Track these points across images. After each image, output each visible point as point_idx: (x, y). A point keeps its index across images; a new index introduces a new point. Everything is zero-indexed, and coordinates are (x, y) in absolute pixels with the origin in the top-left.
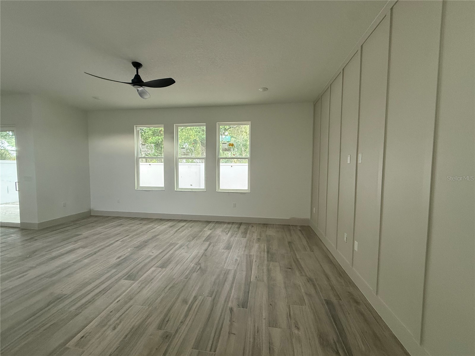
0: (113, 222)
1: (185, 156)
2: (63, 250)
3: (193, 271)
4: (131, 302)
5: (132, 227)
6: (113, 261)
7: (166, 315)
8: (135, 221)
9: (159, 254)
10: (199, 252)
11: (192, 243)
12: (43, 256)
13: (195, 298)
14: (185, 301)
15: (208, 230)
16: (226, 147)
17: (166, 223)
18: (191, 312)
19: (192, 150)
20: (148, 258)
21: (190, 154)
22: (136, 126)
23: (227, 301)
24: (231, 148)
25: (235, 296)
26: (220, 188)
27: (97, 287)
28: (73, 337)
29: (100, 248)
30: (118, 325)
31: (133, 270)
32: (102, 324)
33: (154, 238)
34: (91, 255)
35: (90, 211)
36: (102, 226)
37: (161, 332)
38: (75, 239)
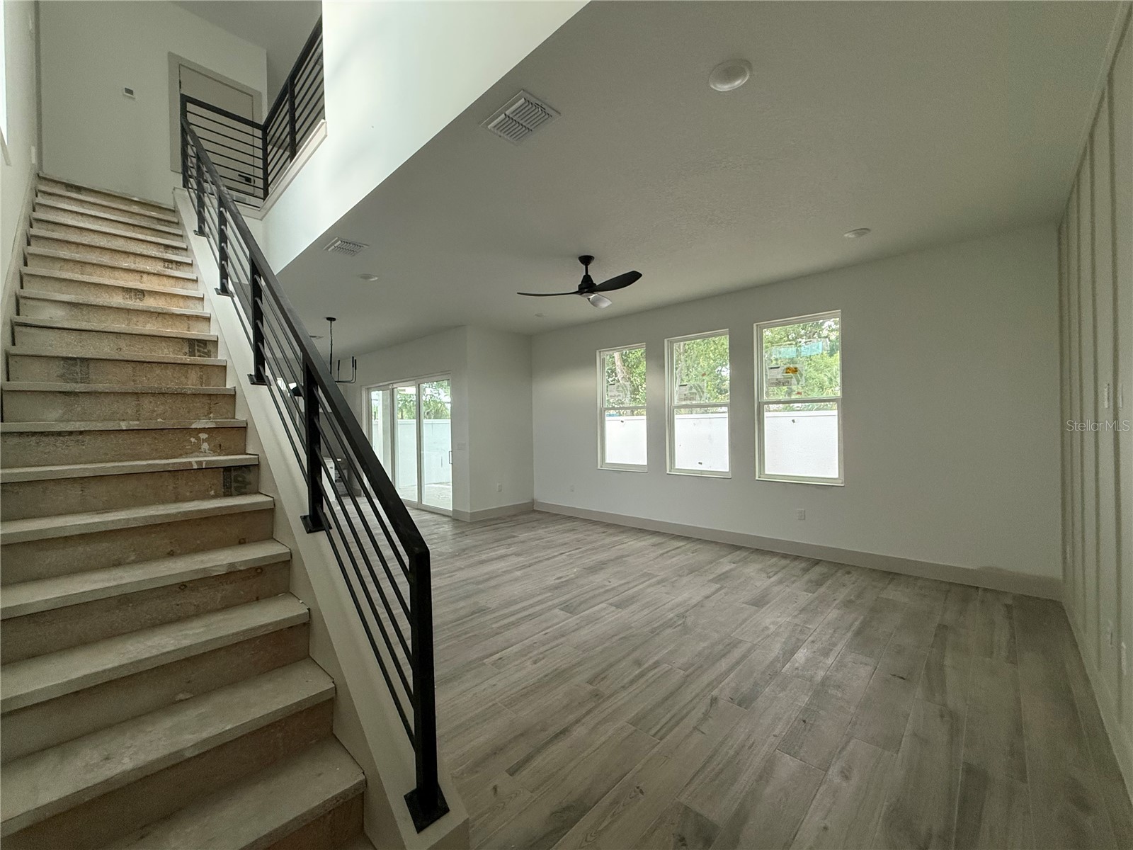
0: (561, 524)
1: (688, 402)
2: (493, 554)
3: (669, 624)
4: (563, 639)
5: (589, 535)
6: (551, 581)
7: (604, 671)
8: (595, 527)
9: (620, 585)
10: (691, 598)
11: (685, 580)
12: (472, 556)
13: (656, 664)
14: (638, 663)
15: (730, 562)
16: (779, 376)
17: (648, 537)
18: (642, 680)
19: (700, 388)
20: (602, 587)
21: (698, 396)
22: (600, 352)
23: (711, 685)
24: (792, 378)
25: (733, 685)
26: (766, 473)
27: (524, 609)
28: (491, 655)
29: (536, 560)
30: (541, 660)
31: (575, 600)
32: (523, 653)
33: (619, 559)
34: (525, 567)
35: (533, 502)
36: (546, 528)
37: (590, 687)
38: (509, 541)
